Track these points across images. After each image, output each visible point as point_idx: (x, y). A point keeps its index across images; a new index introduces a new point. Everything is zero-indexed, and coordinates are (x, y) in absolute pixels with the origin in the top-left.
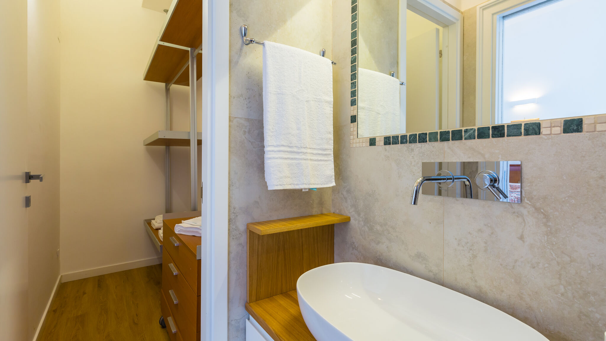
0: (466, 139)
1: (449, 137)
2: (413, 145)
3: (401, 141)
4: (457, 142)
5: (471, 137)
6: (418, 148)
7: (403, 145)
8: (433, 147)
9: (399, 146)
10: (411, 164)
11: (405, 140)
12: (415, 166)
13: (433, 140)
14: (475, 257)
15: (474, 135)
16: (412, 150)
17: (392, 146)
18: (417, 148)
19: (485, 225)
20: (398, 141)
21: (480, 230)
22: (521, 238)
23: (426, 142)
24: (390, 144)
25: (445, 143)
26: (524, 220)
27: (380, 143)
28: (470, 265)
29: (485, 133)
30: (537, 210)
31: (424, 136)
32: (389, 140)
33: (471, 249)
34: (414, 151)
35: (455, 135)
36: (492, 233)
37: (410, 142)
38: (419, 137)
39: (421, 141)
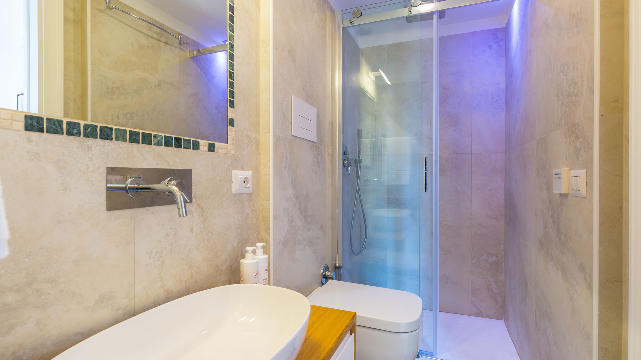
0: (155, 144)
1: (139, 140)
2: (90, 141)
3: (67, 129)
4: (147, 147)
5: (159, 144)
6: (99, 146)
7: (71, 138)
8: (121, 148)
9: (64, 138)
10: (88, 169)
11: (75, 131)
12: (94, 172)
13: (121, 138)
14: (163, 262)
15: (162, 142)
16: (89, 148)
17: (45, 135)
18: (97, 146)
19: (170, 228)
20: (62, 130)
21: (167, 235)
22: (192, 230)
23: (112, 139)
24: (41, 130)
25: (135, 145)
26: (193, 216)
27: (11, 124)
28: (160, 274)
29: (169, 142)
30: (199, 205)
31: (108, 131)
32: (38, 123)
33: (160, 257)
34: (93, 149)
35: (146, 138)
36: (175, 234)
37: (86, 136)
38: (101, 130)
39: (104, 137)
